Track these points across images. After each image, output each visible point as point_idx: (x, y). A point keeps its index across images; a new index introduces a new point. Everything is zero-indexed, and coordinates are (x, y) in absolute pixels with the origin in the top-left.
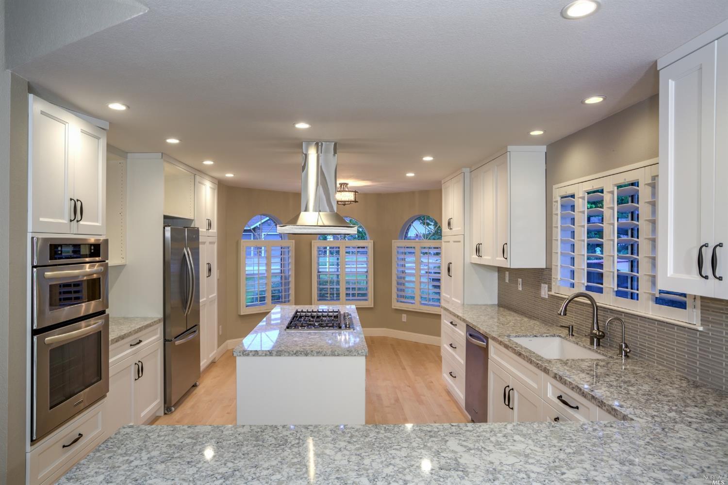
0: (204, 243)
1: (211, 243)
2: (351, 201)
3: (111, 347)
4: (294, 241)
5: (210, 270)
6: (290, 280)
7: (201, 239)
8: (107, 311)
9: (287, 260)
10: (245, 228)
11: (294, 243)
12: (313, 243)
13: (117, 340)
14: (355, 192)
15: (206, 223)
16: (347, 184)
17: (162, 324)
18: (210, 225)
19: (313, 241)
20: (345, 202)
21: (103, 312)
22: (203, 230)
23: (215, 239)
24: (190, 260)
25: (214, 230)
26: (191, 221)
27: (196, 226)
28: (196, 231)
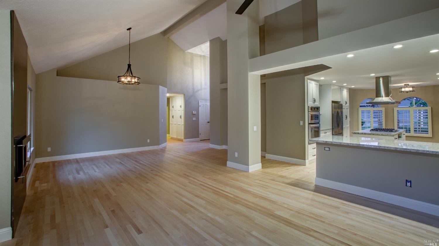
0: (344, 109)
1: (347, 109)
2: (411, 91)
3: (321, 132)
4: (384, 108)
5: (346, 117)
6: (383, 123)
7: (343, 107)
8: (320, 123)
9: (381, 115)
10: (361, 105)
11: (384, 109)
12: (394, 109)
13: (323, 130)
14: (413, 87)
15: (345, 103)
16: (408, 85)
17: (332, 130)
18: (346, 103)
19: (394, 108)
20: (407, 91)
21: (319, 123)
22: (344, 105)
23: (349, 108)
24: (340, 114)
25: (348, 104)
26: (340, 102)
27: (342, 103)
28: (342, 105)
